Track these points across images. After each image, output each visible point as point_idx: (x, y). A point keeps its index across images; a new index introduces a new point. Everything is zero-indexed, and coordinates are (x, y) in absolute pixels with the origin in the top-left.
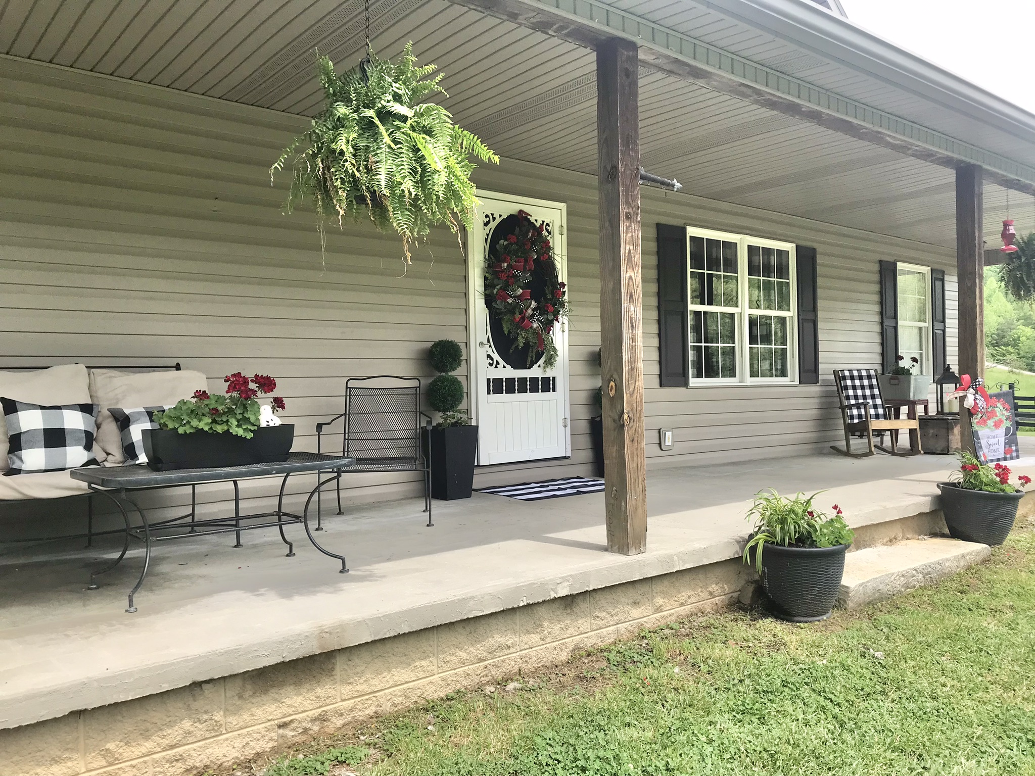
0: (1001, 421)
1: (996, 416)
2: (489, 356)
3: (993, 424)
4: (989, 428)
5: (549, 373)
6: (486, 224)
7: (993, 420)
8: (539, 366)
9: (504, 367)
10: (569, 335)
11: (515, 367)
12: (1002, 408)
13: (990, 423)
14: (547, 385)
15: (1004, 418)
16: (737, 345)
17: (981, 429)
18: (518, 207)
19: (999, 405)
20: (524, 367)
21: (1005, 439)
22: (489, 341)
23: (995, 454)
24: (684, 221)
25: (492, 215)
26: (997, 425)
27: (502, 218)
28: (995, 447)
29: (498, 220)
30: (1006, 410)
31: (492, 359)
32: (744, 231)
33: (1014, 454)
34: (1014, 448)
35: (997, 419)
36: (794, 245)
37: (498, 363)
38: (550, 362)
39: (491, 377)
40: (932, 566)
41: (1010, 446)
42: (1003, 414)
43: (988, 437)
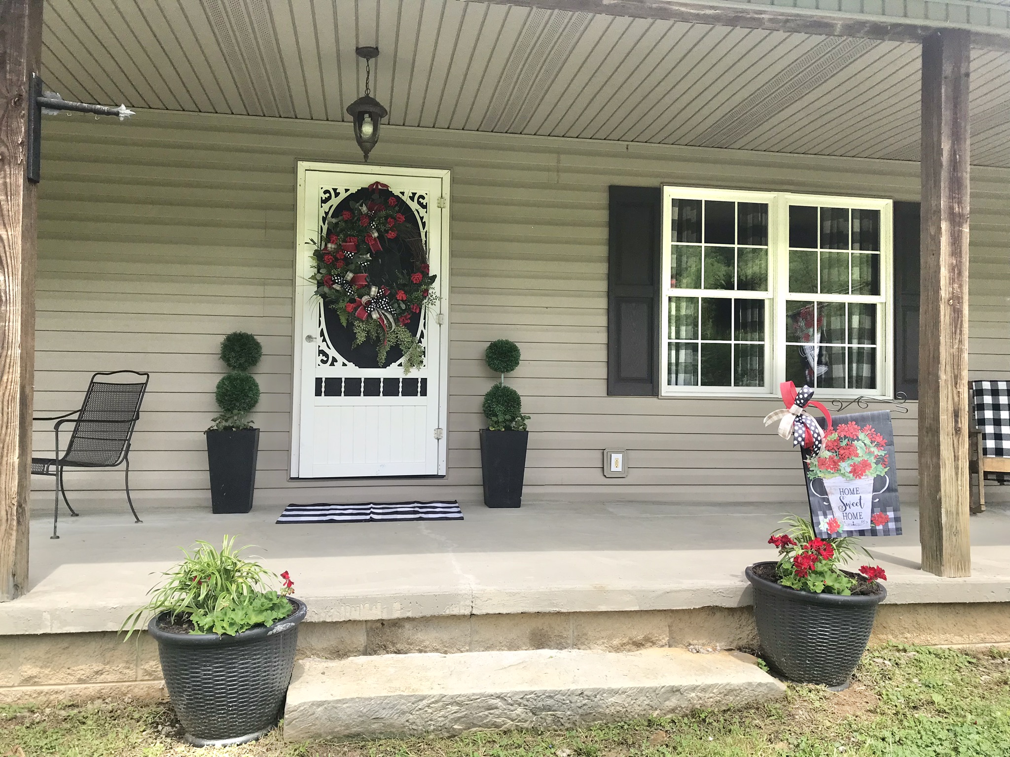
0: (865, 465)
1: (857, 455)
2: (321, 352)
3: (849, 469)
4: (843, 475)
5: (415, 373)
6: (324, 201)
7: (850, 462)
8: (400, 365)
9: (344, 365)
10: (450, 328)
11: (361, 364)
12: (867, 441)
13: (845, 466)
14: (414, 388)
15: (872, 460)
16: (767, 343)
17: (827, 476)
18: (372, 179)
19: (861, 436)
20: (375, 365)
21: (874, 498)
22: (322, 334)
23: (856, 521)
24: (660, 180)
25: (335, 190)
26: (858, 471)
27: (349, 193)
28: (855, 510)
29: (343, 195)
30: (878, 446)
31: (327, 356)
32: (785, 187)
33: (892, 525)
34: (891, 515)
35: (857, 460)
36: (890, 202)
37: (334, 360)
38: (417, 360)
39: (324, 376)
40: (558, 697)
41: (884, 511)
42: (871, 453)
43: (843, 491)
